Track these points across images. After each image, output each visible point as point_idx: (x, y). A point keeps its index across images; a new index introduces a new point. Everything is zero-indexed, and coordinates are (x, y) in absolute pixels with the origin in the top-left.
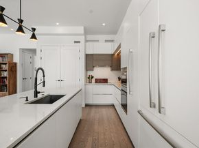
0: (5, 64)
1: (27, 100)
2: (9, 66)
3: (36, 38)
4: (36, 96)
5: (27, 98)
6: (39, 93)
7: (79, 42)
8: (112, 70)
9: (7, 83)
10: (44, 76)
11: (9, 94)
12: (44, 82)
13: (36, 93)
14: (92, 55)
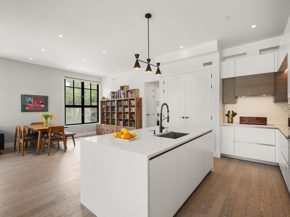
0: (133, 100)
1: (155, 133)
2: (136, 102)
3: (160, 73)
4: (161, 131)
5: (155, 131)
6: (164, 128)
7: (210, 63)
8: (276, 101)
9: (135, 119)
10: (168, 112)
11: (137, 129)
12: (168, 117)
13: (162, 128)
14: (233, 79)
